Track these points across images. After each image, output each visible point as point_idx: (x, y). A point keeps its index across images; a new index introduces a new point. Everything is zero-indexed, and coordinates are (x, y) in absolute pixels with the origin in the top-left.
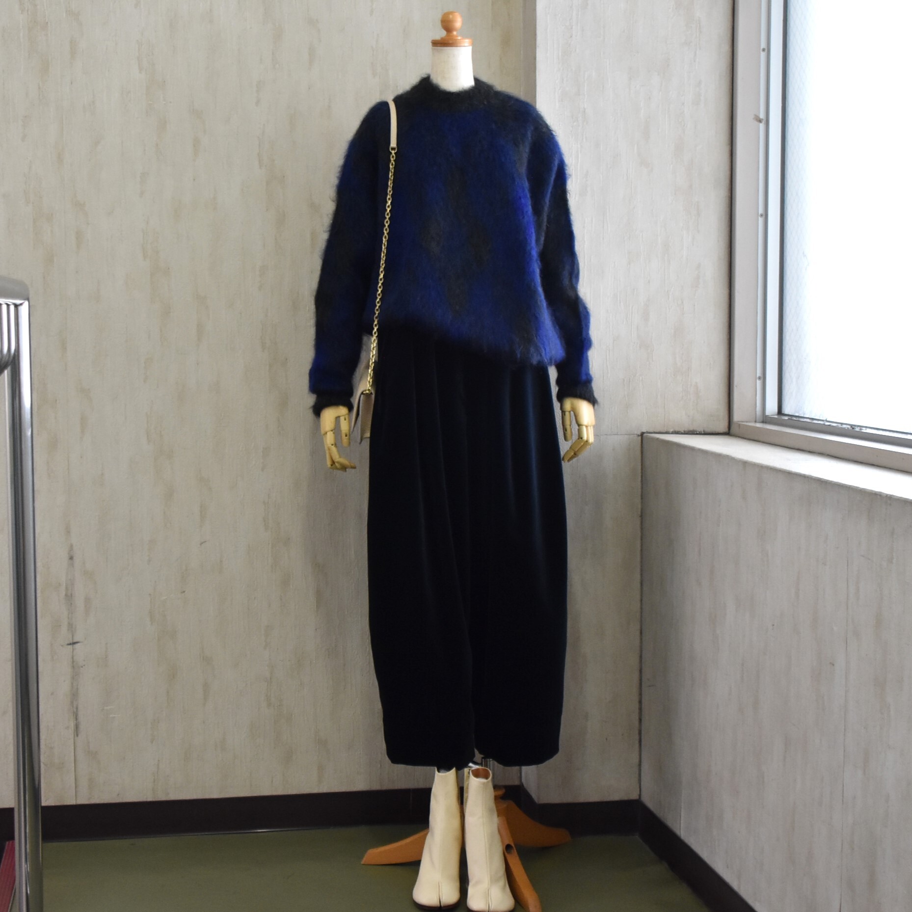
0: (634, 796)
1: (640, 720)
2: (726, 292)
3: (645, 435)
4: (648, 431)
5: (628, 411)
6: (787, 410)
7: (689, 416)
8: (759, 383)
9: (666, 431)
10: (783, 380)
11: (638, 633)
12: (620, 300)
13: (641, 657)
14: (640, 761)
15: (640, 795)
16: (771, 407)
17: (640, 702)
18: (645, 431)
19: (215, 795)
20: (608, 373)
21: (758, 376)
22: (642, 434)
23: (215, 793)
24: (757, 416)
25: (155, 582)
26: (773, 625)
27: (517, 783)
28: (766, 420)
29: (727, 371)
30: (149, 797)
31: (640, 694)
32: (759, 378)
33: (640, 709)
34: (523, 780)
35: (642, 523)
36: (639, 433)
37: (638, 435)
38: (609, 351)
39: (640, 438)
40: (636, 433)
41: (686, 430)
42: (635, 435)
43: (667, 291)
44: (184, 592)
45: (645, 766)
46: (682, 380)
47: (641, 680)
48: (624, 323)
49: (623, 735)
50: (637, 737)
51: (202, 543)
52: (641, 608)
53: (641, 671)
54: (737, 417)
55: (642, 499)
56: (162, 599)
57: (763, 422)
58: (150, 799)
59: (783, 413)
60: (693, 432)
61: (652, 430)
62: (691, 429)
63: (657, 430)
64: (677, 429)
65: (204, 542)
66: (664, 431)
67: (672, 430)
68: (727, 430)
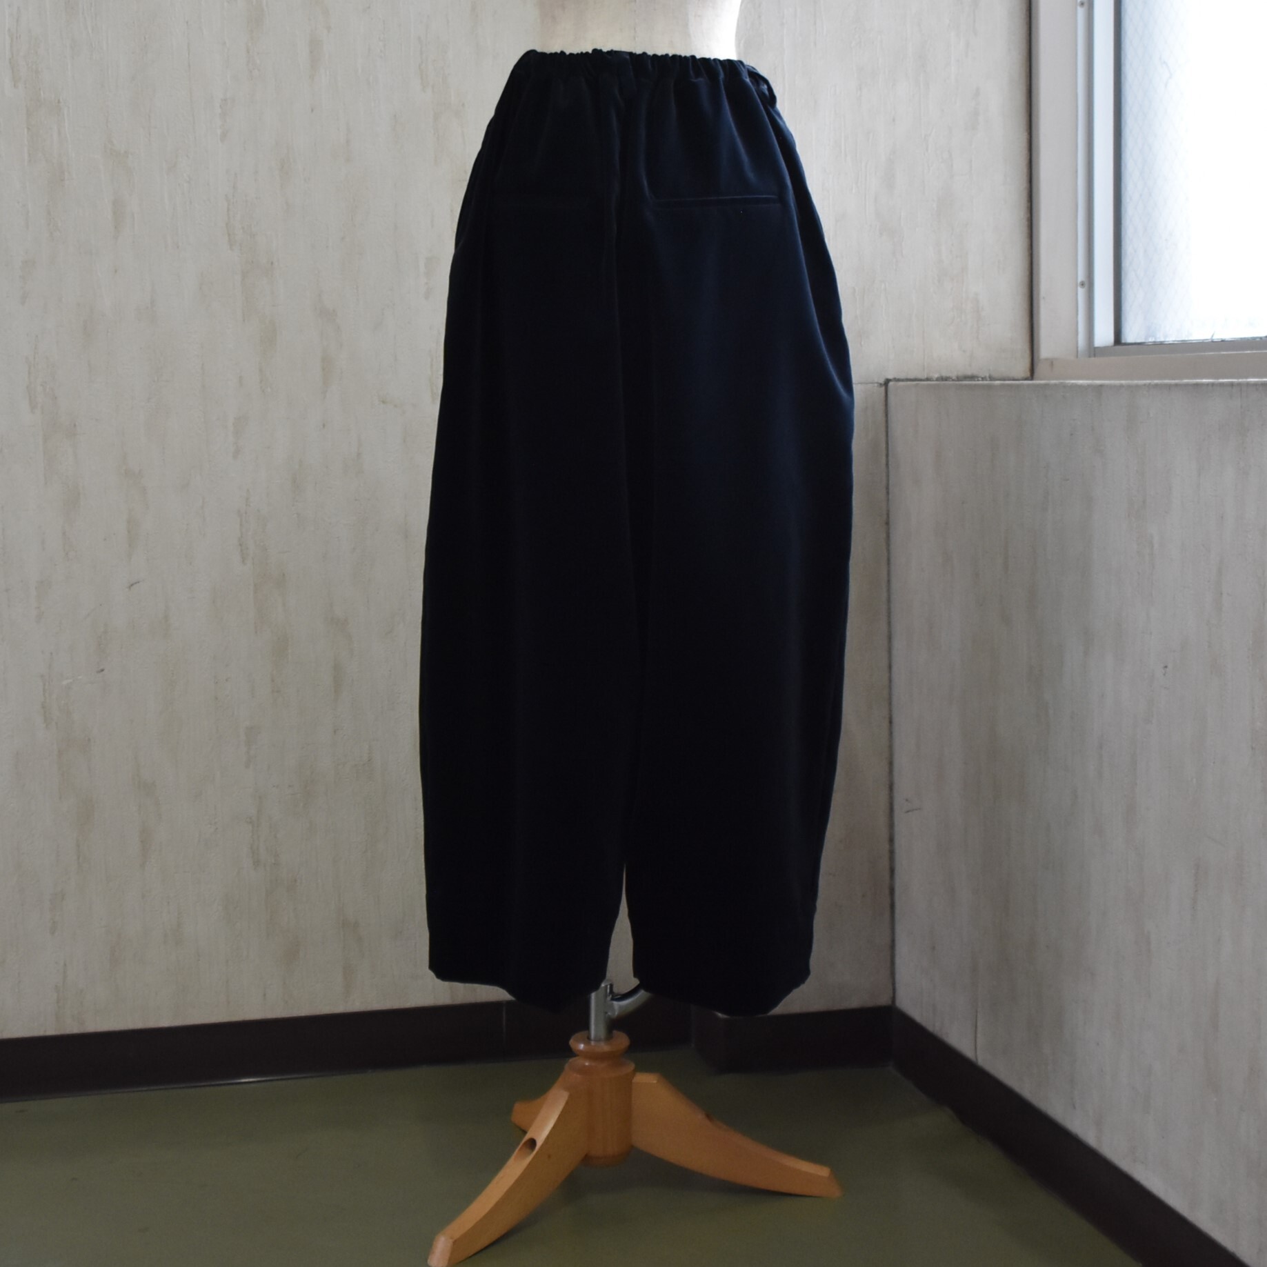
0: (884, 1000)
1: (892, 871)
2: (1024, 137)
3: (891, 384)
4: (897, 377)
5: (863, 343)
6: (1132, 334)
7: (964, 351)
8: (1081, 292)
9: (926, 377)
10: (1123, 287)
12: (845, 151)
13: (890, 764)
14: (893, 941)
15: (893, 1000)
16: (1104, 334)
18: (890, 377)
19: (165, 1022)
21: (1079, 282)
22: (887, 382)
23: (165, 1021)
24: (1079, 349)
25: (51, 654)
26: (1166, 667)
28: (1093, 351)
29: (1028, 273)
30: (49, 1029)
32: (1082, 284)
33: (891, 853)
35: (888, 535)
36: (882, 381)
37: (881, 384)
39: (883, 388)
40: (876, 381)
41: (960, 374)
42: (876, 385)
43: (925, 136)
44: (102, 670)
45: (902, 949)
46: (952, 289)
48: (854, 191)
49: (863, 896)
50: (887, 900)
51: (132, 585)
53: (891, 788)
54: (1046, 350)
55: (888, 494)
56: (65, 683)
57: (1090, 357)
58: (51, 1032)
59: (1123, 341)
60: (972, 378)
61: (902, 376)
62: (969, 373)
63: (911, 376)
64: (945, 374)
65: (136, 583)
66: (923, 378)
67: (936, 376)
68: (1028, 374)
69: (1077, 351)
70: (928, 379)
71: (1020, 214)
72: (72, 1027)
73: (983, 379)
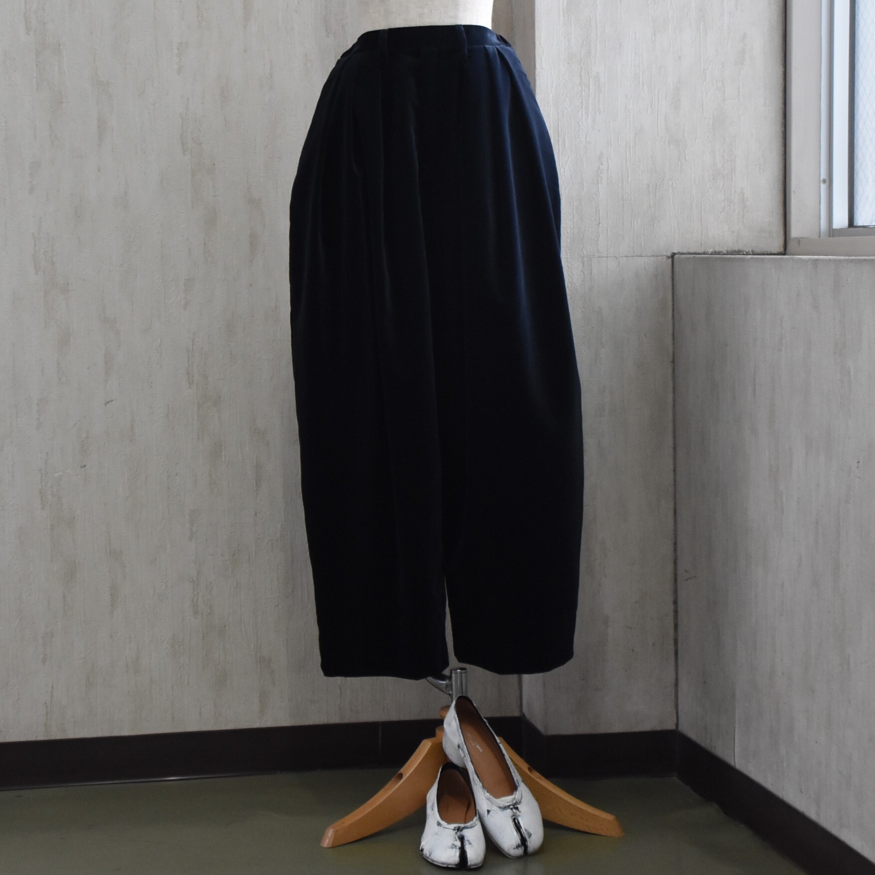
0: (670, 725)
1: (676, 626)
2: (780, 70)
3: (676, 256)
4: (681, 252)
5: (655, 225)
6: (860, 221)
7: (732, 232)
8: (823, 187)
9: (703, 251)
10: (855, 183)
11: (671, 512)
12: (643, 82)
13: (675, 544)
14: (677, 680)
15: (677, 725)
16: (840, 220)
17: (675, 603)
18: (676, 251)
19: (126, 732)
20: (628, 176)
21: (822, 179)
22: (673, 255)
23: (126, 731)
24: (821, 230)
25: (48, 453)
27: (516, 714)
28: (833, 233)
29: (782, 173)
30: (37, 734)
31: (675, 592)
32: (824, 181)
33: (676, 612)
34: (525, 710)
35: (674, 370)
36: (669, 254)
37: (668, 257)
38: (630, 148)
39: (670, 260)
40: (665, 254)
41: (729, 249)
42: (665, 257)
43: (704, 70)
44: (85, 466)
45: (684, 685)
46: (723, 185)
47: (675, 574)
48: (649, 112)
49: (654, 644)
50: (672, 648)
51: (108, 403)
52: (675, 481)
53: (675, 563)
54: (795, 231)
55: (674, 339)
56: (56, 475)
57: (829, 237)
58: (41, 737)
59: (855, 224)
60: (739, 252)
61: (685, 251)
62: (737, 249)
63: (692, 251)
64: (717, 249)
65: (111, 401)
66: (701, 252)
67: (711, 250)
68: (782, 250)
69: (820, 232)
70: (704, 253)
71: (777, 129)
72: (56, 734)
73: (747, 254)
